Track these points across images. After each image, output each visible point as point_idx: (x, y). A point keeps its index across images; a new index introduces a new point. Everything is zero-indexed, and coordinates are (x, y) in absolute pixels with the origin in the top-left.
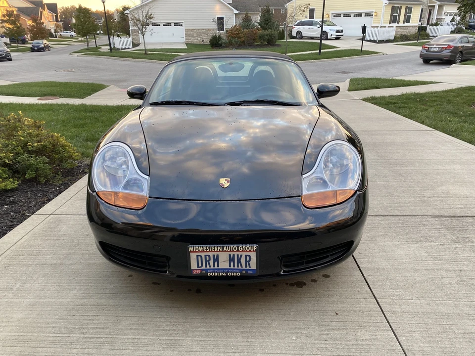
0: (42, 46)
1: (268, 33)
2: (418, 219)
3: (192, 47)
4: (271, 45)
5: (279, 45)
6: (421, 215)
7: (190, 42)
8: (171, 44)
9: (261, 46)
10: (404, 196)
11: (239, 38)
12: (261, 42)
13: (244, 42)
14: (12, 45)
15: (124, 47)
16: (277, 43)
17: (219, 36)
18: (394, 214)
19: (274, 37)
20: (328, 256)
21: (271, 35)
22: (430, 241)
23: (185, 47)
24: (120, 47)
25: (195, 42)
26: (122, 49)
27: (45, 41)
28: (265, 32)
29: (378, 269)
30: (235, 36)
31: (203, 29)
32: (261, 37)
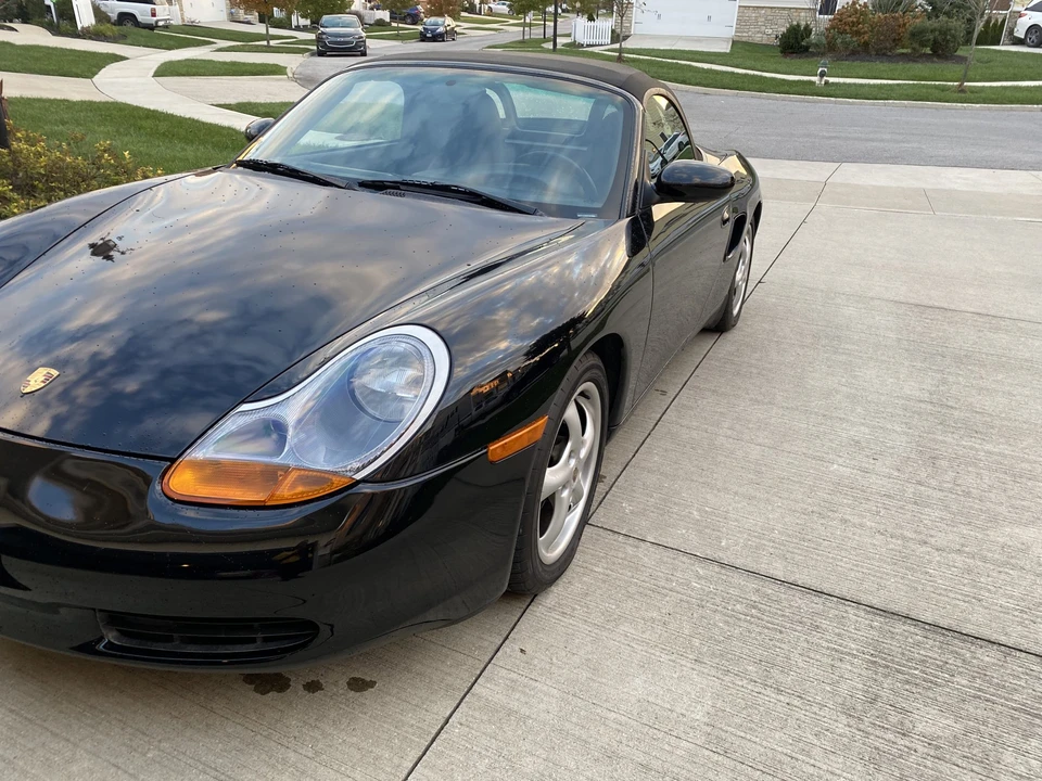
0: (441, 29)
1: (936, 25)
2: (818, 603)
3: (743, 49)
4: (939, 56)
5: (963, 59)
6: (845, 594)
7: (744, 39)
8: (699, 40)
9: (913, 57)
10: (861, 525)
11: (858, 33)
12: (914, 49)
13: (866, 44)
14: (394, 24)
15: (592, 41)
16: (959, 53)
17: (807, 26)
18: (763, 568)
19: (953, 36)
20: (253, 641)
21: (944, 32)
22: (770, 682)
23: (726, 48)
24: (585, 41)
25: (757, 38)
26: (588, 46)
27: (449, 21)
28: (933, 23)
29: (510, 713)
30: (847, 28)
31: (784, 9)
32: (918, 35)
